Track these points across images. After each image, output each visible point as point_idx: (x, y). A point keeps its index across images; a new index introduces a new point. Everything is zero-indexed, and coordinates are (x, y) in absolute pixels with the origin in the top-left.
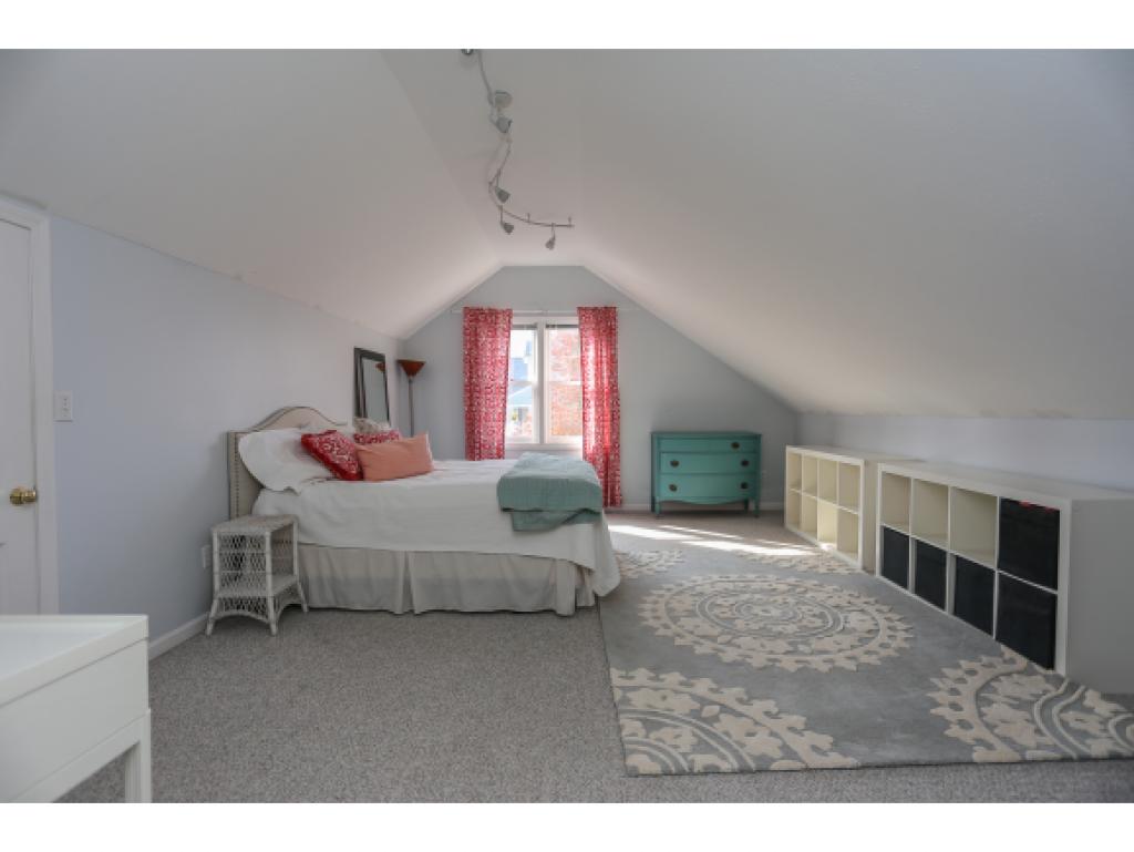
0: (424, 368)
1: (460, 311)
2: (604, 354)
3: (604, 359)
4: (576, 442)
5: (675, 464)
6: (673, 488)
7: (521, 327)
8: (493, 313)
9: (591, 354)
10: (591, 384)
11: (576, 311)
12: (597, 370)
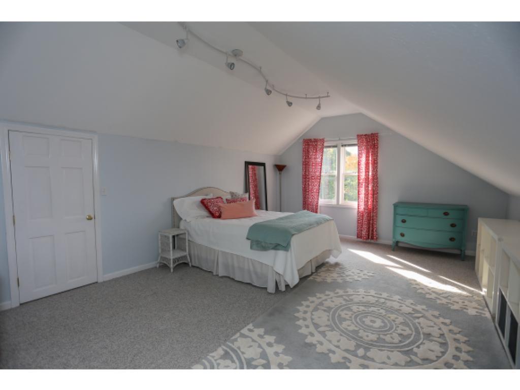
0: (286, 168)
1: (301, 141)
2: (370, 158)
3: (370, 161)
4: (354, 204)
5: (404, 221)
6: (402, 235)
7: (329, 147)
8: (316, 141)
9: (363, 160)
10: (363, 175)
11: (356, 137)
12: (366, 167)
